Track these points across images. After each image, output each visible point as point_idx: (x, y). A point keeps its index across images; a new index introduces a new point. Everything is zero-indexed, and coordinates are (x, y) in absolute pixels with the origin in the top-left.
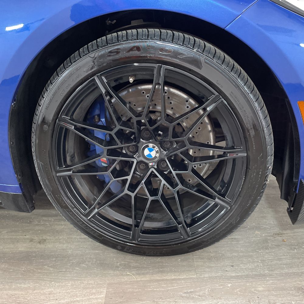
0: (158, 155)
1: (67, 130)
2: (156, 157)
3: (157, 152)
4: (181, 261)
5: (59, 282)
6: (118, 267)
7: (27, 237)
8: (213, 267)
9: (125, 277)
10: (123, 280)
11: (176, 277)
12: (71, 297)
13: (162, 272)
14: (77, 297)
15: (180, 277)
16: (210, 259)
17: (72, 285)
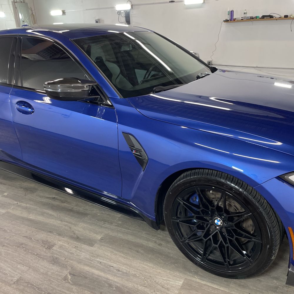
0: (221, 225)
1: (180, 203)
2: (220, 225)
3: (221, 223)
4: (224, 281)
5: (164, 269)
6: (192, 272)
7: (154, 239)
8: (239, 290)
9: (194, 278)
10: (192, 279)
11: (218, 288)
12: (167, 278)
13: (212, 283)
14: (170, 279)
15: (220, 289)
16: (240, 285)
17: (169, 273)
